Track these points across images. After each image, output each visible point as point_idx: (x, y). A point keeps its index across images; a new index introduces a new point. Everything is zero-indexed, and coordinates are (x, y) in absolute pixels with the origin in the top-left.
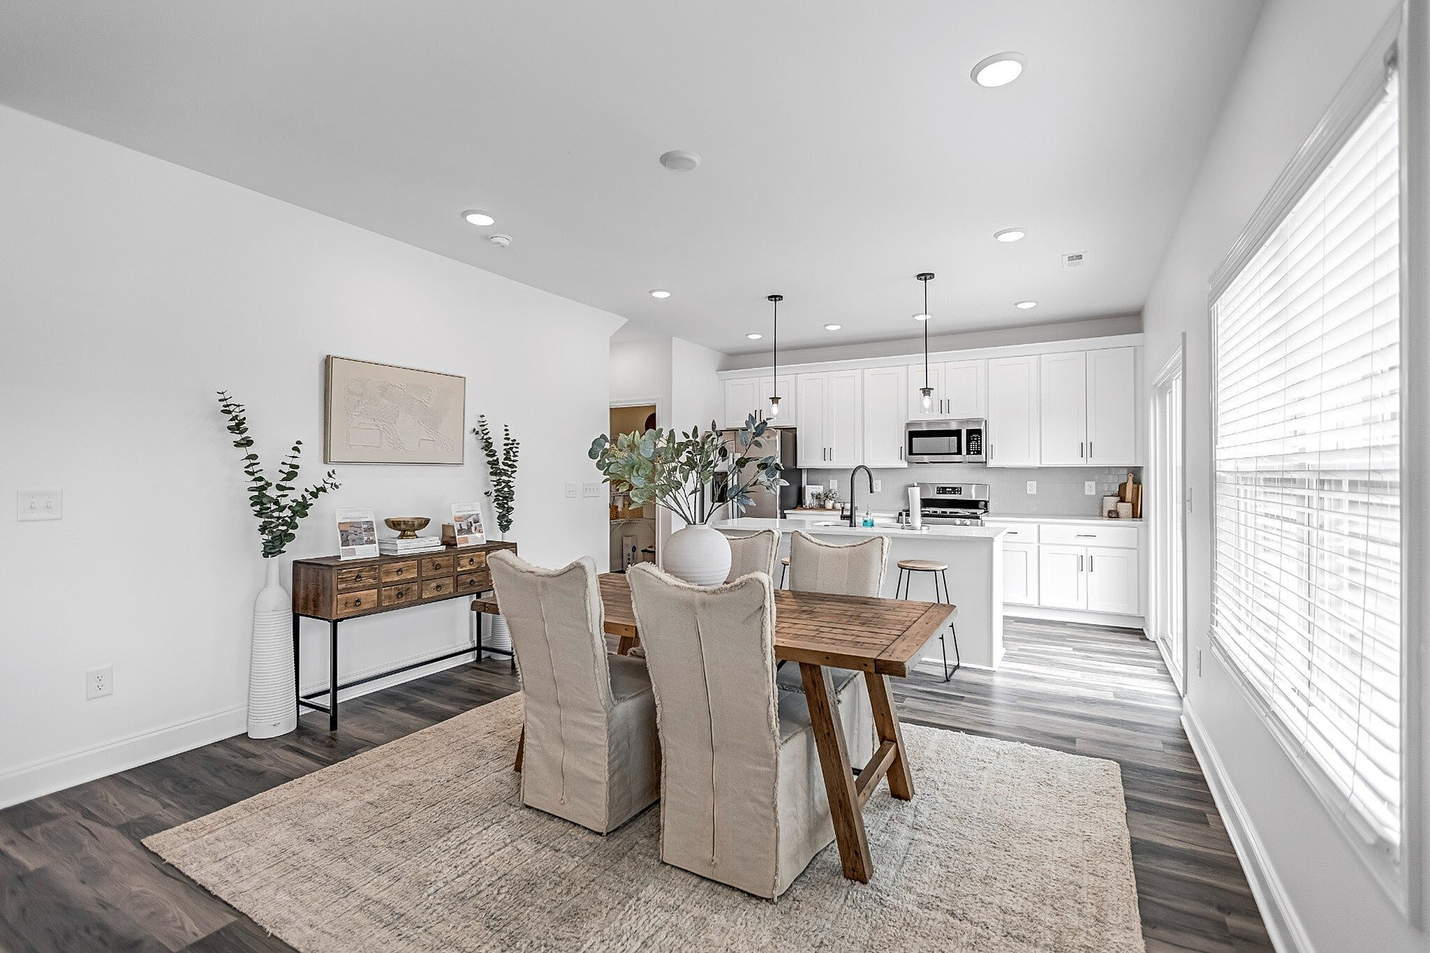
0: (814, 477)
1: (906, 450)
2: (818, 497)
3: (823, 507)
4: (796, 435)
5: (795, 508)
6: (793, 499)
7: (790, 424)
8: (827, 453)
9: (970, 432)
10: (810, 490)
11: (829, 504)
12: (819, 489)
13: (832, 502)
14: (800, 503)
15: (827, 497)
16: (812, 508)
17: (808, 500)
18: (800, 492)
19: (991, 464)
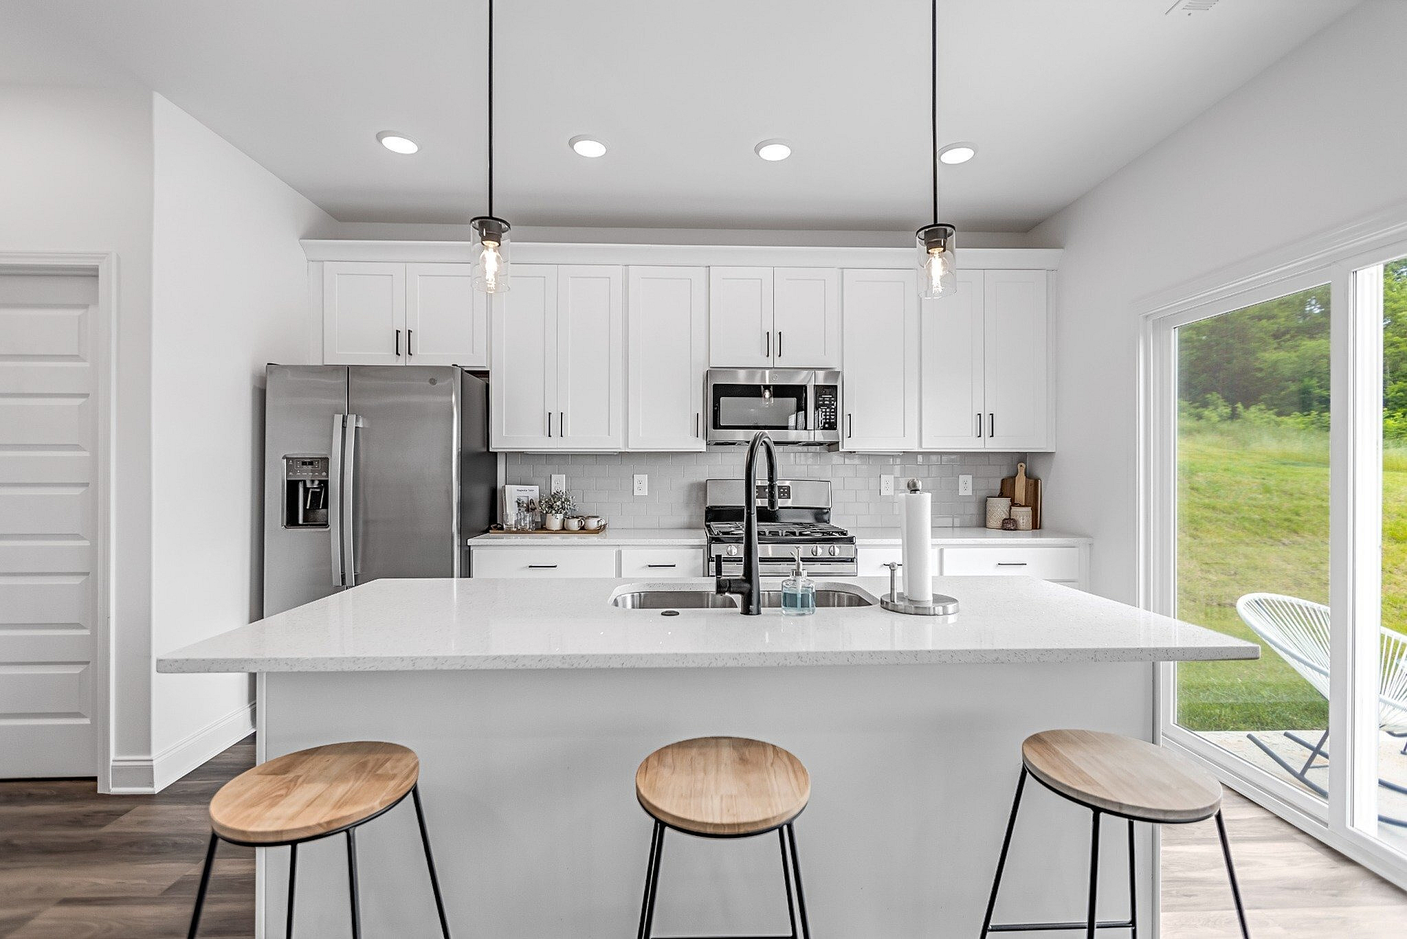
0: (524, 470)
1: (706, 418)
2: (530, 507)
3: (541, 527)
4: (488, 386)
5: (487, 531)
6: (481, 514)
7: (478, 363)
8: (553, 423)
9: (820, 390)
10: (513, 495)
11: (555, 522)
12: (532, 492)
13: (560, 517)
14: (493, 522)
15: (551, 507)
16: (522, 532)
17: (511, 514)
18: (494, 499)
19: (847, 445)
